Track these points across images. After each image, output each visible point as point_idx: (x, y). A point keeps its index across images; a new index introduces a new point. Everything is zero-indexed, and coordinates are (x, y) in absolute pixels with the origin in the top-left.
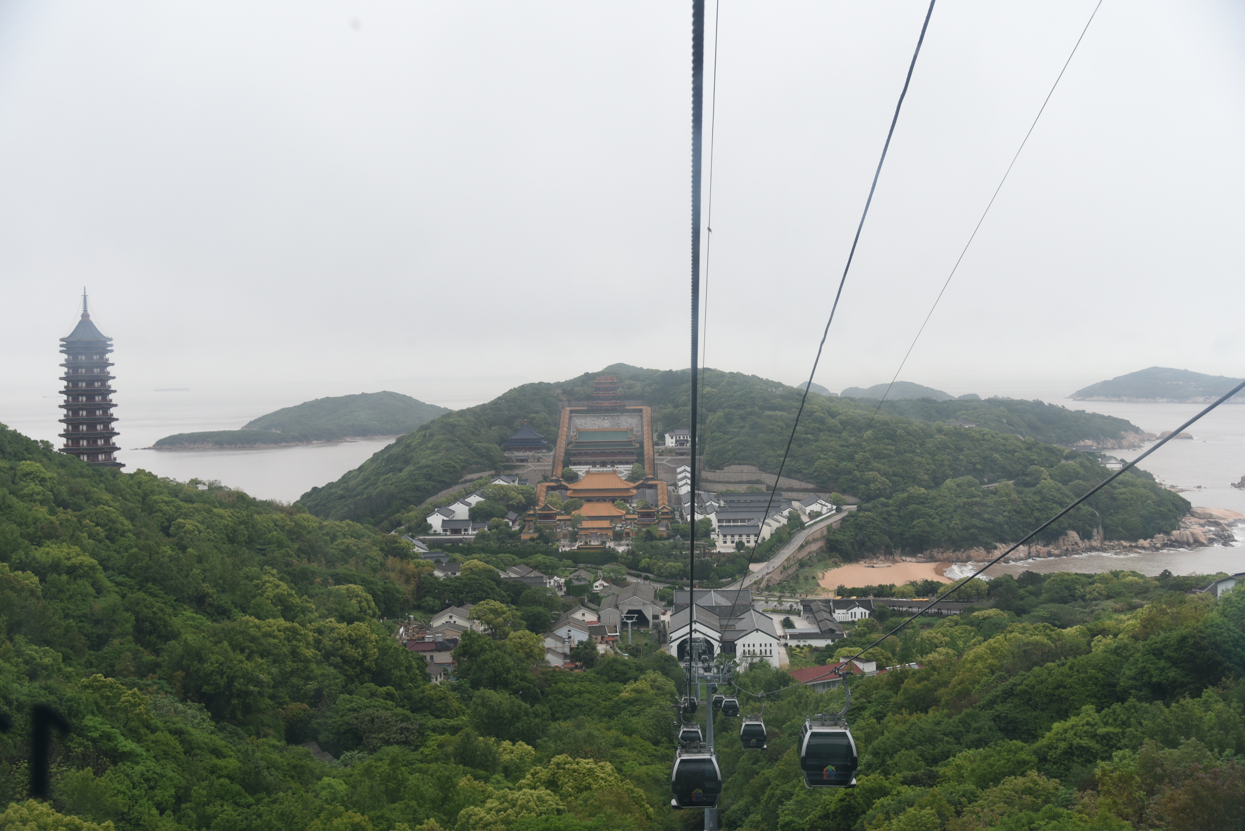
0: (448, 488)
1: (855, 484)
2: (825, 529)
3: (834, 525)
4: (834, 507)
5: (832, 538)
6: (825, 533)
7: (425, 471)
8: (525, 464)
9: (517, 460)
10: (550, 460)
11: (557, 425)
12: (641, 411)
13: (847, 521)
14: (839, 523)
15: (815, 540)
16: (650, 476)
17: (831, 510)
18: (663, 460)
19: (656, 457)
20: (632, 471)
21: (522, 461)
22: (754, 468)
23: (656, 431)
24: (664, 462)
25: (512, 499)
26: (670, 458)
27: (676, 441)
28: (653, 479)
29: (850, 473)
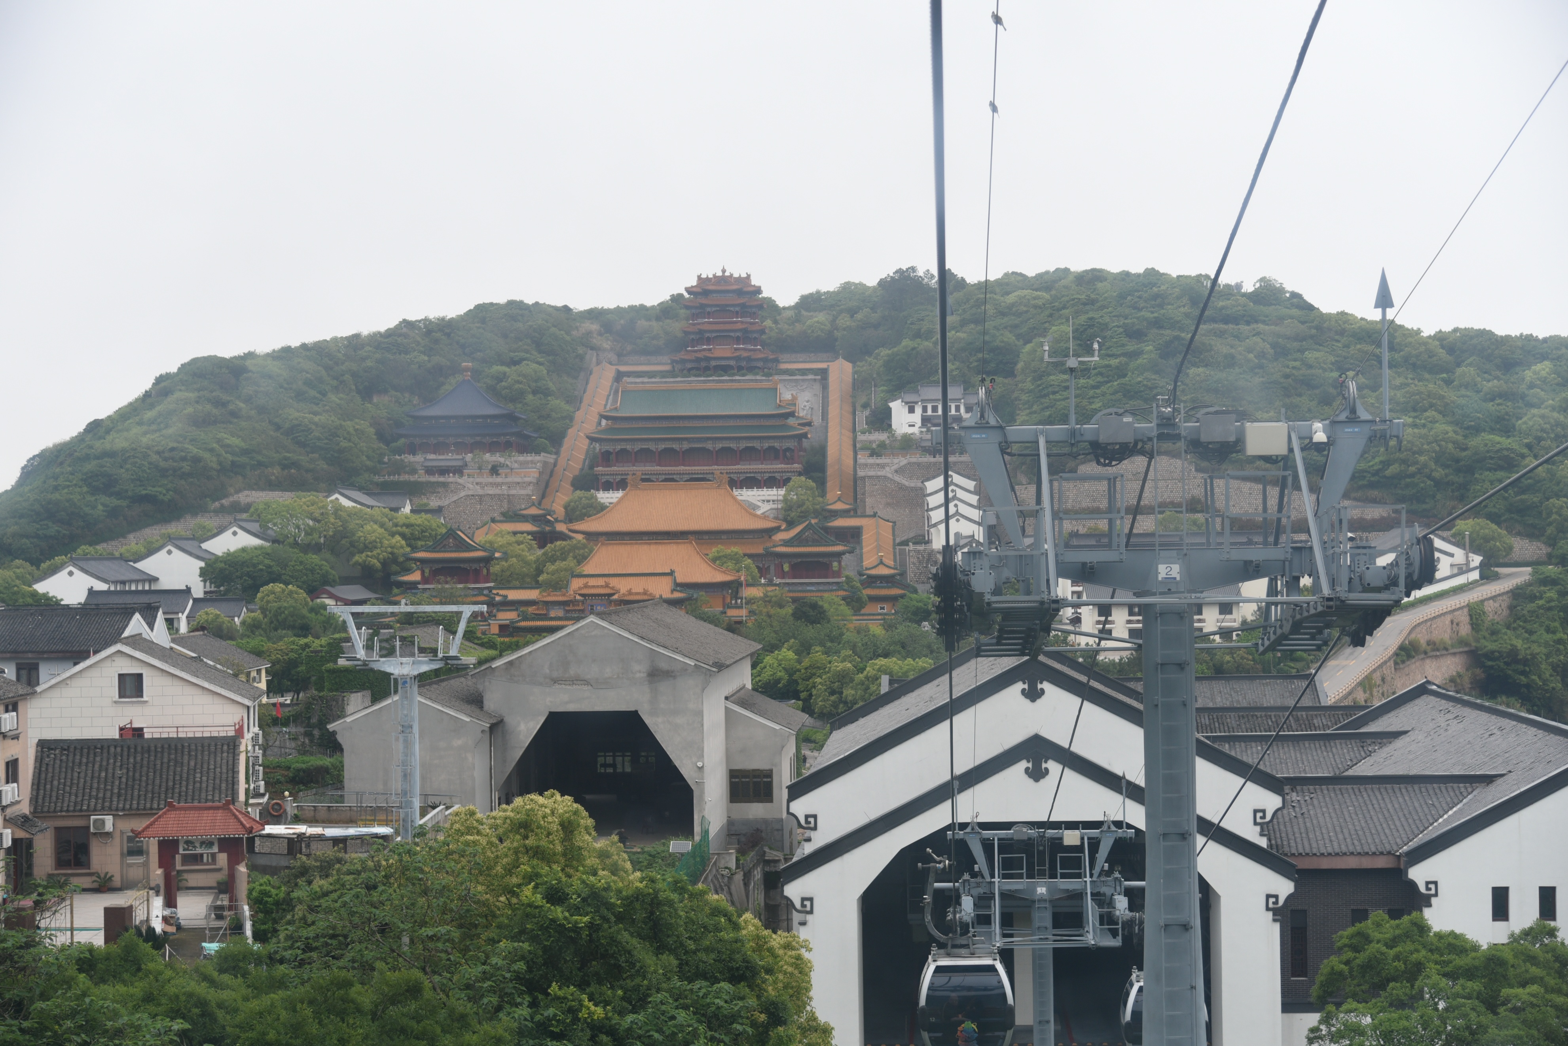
0: (166, 520)
1: (1533, 498)
2: (1463, 618)
3: (1489, 607)
4: (1476, 560)
5: (1490, 646)
6: (1465, 630)
7: (90, 466)
8: (451, 478)
9: (430, 471)
10: (532, 474)
11: (575, 400)
12: (824, 373)
13: (1533, 598)
14: (1506, 601)
15: (1436, 649)
16: (839, 506)
17: (1463, 570)
18: (882, 466)
19: (862, 458)
20: (785, 500)
21: (443, 471)
22: (1178, 463)
23: (865, 406)
24: (887, 472)
25: (368, 547)
26: (903, 461)
27: (925, 420)
28: (845, 513)
29: (1508, 463)
